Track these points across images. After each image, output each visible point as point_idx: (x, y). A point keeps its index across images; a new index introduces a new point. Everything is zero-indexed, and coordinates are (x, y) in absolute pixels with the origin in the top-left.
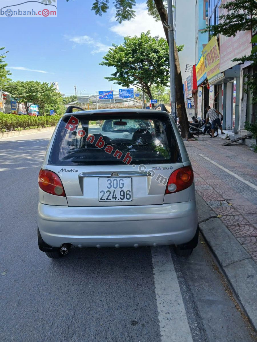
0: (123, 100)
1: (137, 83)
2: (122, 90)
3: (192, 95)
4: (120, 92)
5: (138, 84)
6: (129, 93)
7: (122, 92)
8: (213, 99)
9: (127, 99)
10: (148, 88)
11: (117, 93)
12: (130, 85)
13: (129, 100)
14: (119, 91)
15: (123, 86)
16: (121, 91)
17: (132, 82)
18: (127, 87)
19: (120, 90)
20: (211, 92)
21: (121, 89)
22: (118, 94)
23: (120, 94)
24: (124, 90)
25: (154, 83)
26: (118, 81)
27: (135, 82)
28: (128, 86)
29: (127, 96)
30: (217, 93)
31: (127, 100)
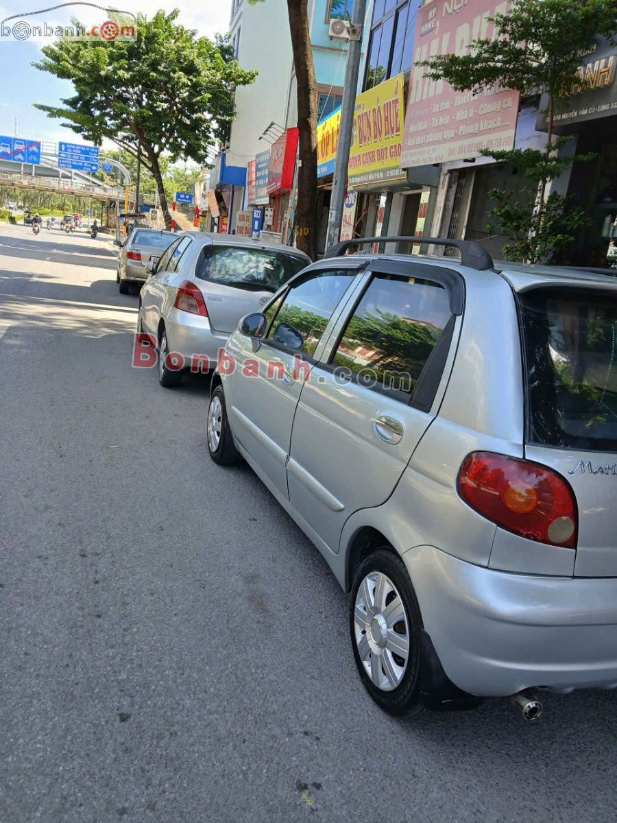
0: (58, 172)
1: (125, 137)
2: (68, 146)
3: (268, 199)
4: (60, 149)
5: (125, 141)
6: (87, 159)
7: (66, 151)
8: (352, 224)
9: (70, 172)
10: (154, 157)
11: (53, 153)
12: (104, 138)
13: (76, 174)
14: (58, 146)
15: (86, 138)
16: (63, 147)
17: (111, 134)
18: (96, 144)
19: (61, 144)
20: (349, 206)
21: (66, 144)
22: (54, 155)
23: (62, 155)
24: (73, 147)
25: (168, 149)
26: (75, 122)
27: (121, 134)
28: (98, 141)
29: (81, 164)
30: (363, 214)
31: (70, 175)
